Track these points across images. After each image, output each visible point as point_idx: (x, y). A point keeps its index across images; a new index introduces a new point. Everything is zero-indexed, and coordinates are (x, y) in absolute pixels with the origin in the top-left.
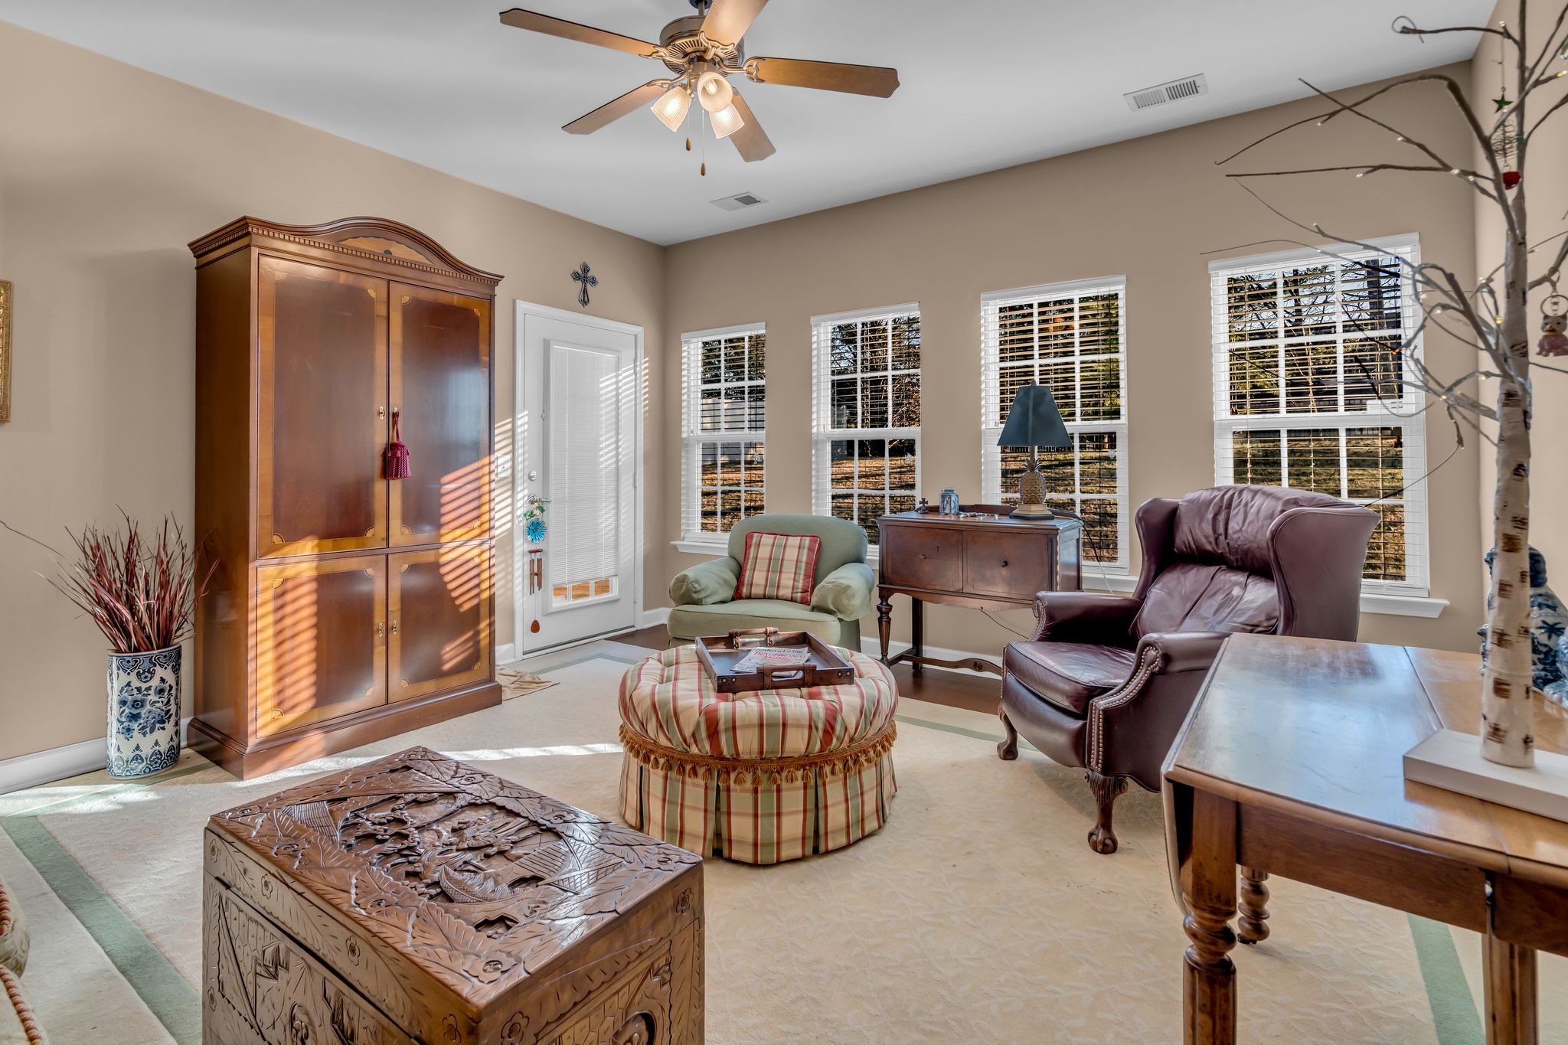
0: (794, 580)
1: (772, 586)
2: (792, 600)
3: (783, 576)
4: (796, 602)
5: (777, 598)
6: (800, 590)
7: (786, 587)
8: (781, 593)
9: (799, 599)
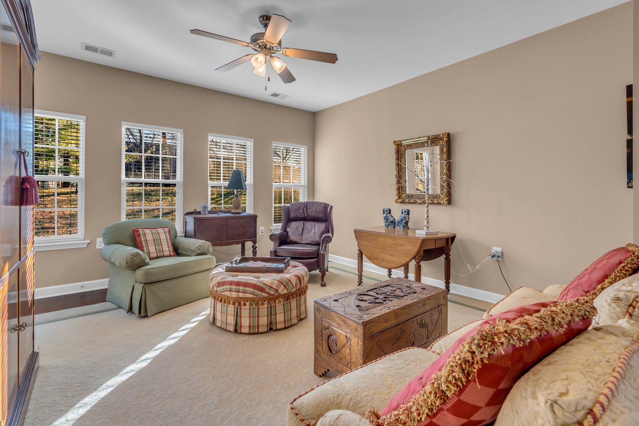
0: (168, 247)
1: (160, 252)
2: (170, 256)
3: (163, 246)
4: (171, 256)
5: (163, 257)
6: (172, 251)
7: (166, 251)
8: (165, 254)
9: (173, 255)
